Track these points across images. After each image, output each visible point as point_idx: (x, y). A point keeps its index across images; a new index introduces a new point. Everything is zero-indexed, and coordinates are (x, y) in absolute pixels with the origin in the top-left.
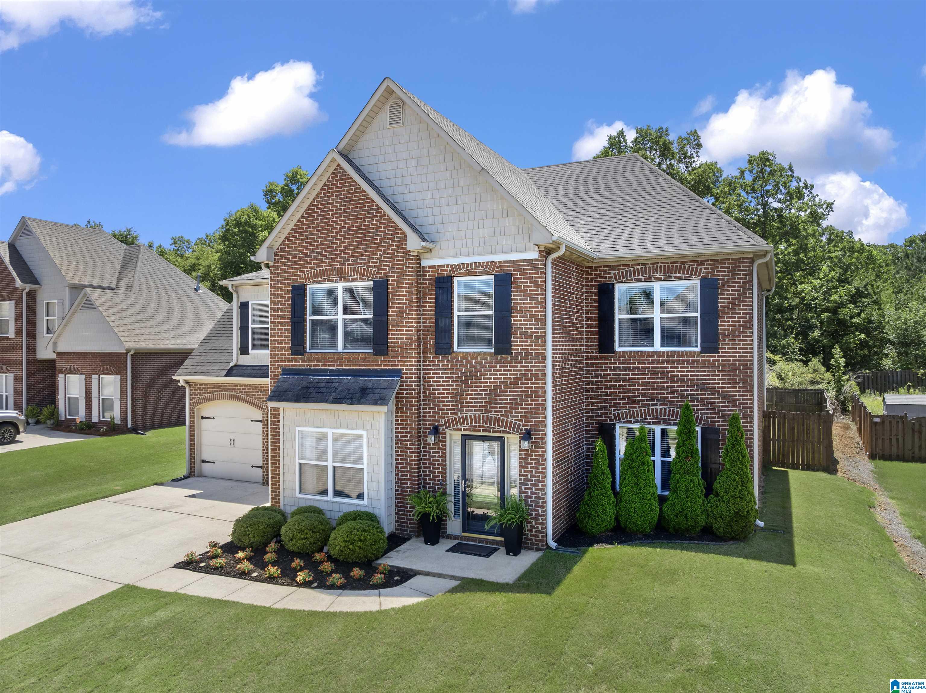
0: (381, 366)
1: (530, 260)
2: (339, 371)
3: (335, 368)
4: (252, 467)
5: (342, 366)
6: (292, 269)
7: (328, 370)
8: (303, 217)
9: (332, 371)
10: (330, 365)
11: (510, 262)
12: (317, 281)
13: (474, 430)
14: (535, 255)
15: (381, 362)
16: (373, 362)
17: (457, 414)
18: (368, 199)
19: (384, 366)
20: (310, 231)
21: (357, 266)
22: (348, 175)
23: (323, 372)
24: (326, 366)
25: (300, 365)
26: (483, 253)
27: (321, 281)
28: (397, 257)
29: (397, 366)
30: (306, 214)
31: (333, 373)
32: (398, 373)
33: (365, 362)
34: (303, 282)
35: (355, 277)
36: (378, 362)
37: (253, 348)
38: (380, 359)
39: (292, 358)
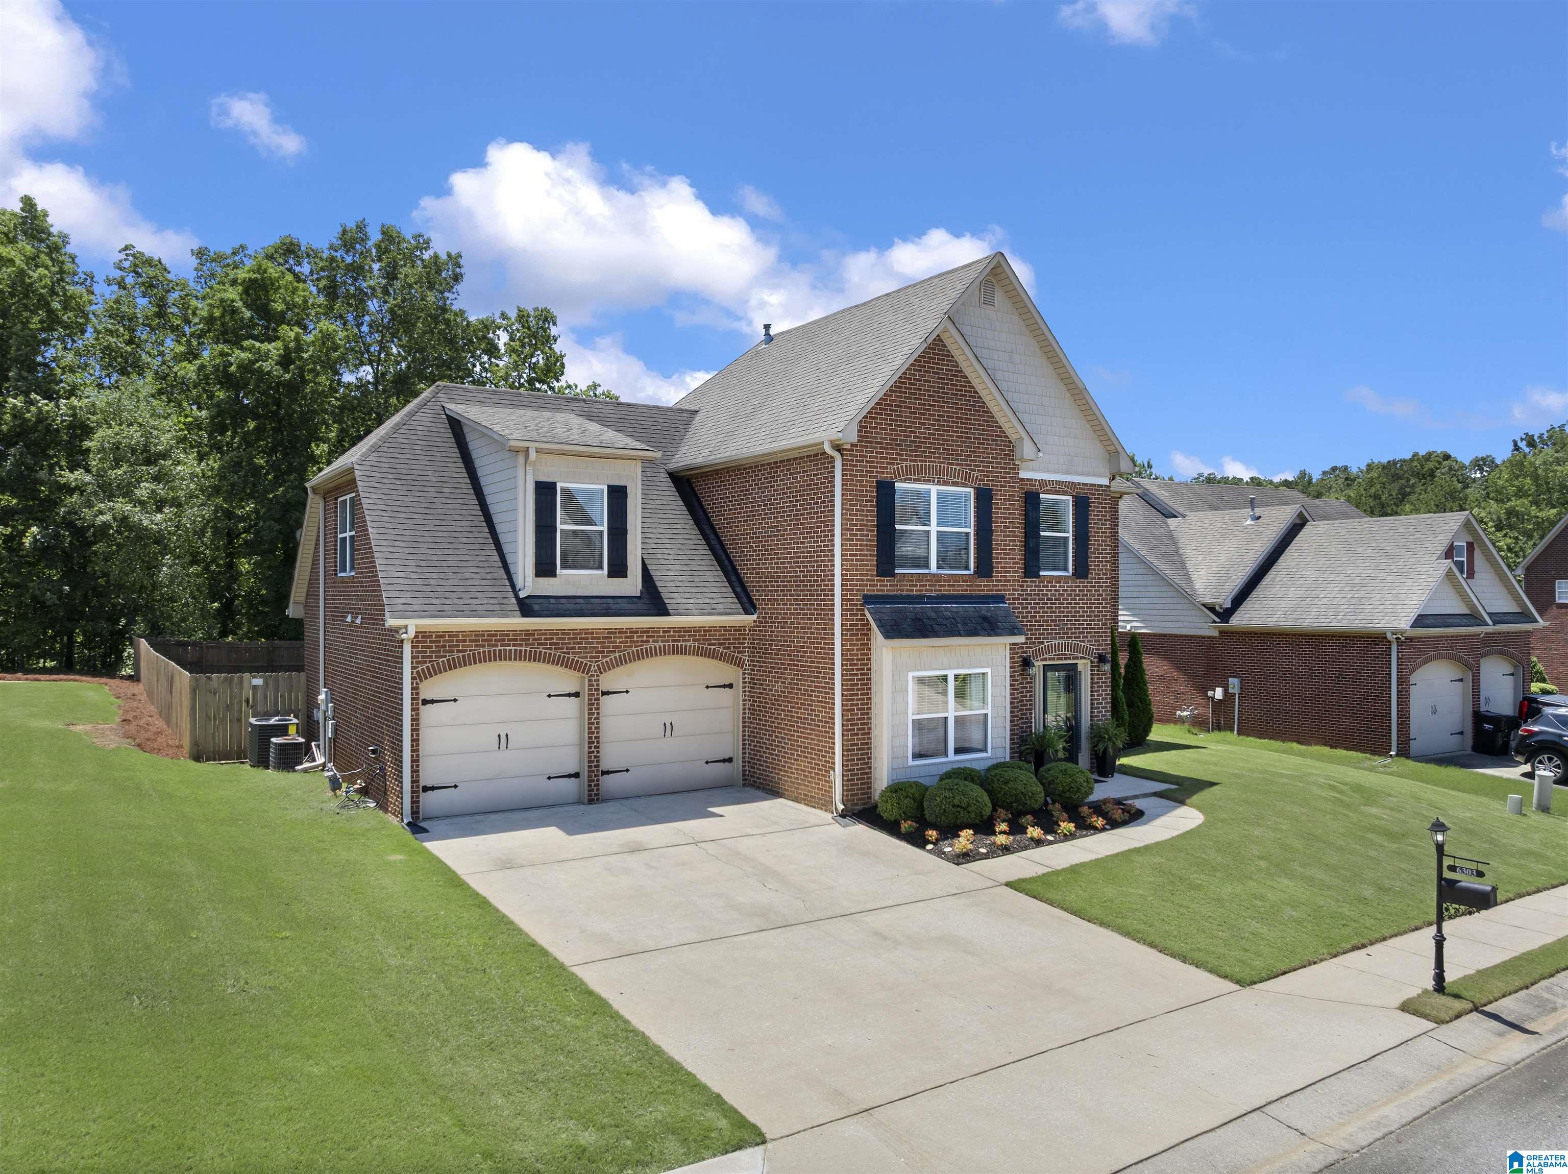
0: (984, 590)
2: (938, 597)
3: (933, 594)
4: (549, 778)
5: (941, 591)
6: (877, 457)
7: (924, 596)
9: (929, 597)
10: (926, 590)
11: (1086, 485)
12: (910, 479)
13: (1058, 659)
14: (1105, 481)
15: (985, 586)
16: (976, 586)
17: (1043, 643)
18: (970, 387)
19: (988, 590)
20: (900, 411)
21: (958, 468)
22: (948, 351)
23: (919, 599)
24: (922, 591)
25: (888, 590)
26: (1068, 473)
27: (915, 480)
28: (1000, 463)
29: (1000, 590)
30: (896, 387)
31: (932, 600)
32: (1001, 599)
33: (967, 586)
34: (891, 478)
35: (956, 480)
36: (981, 586)
37: (564, 567)
38: (983, 582)
39: (877, 581)
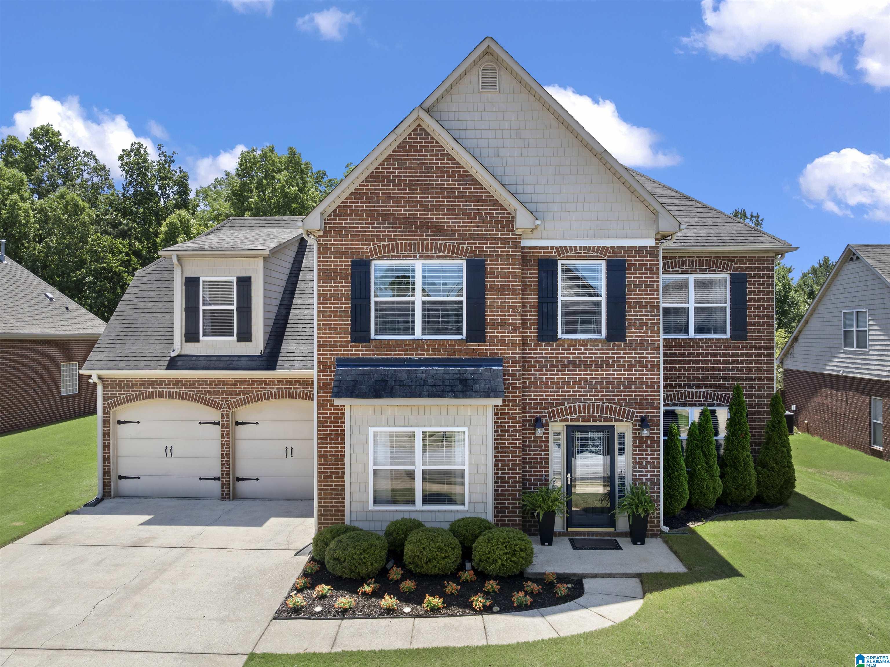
0: (476, 354)
1: (646, 247)
2: (419, 360)
3: (414, 357)
4: (201, 479)
5: (424, 354)
6: (352, 240)
7: (404, 359)
8: (367, 181)
9: (410, 360)
10: (406, 354)
11: (624, 247)
12: (388, 257)
13: (583, 420)
14: (652, 242)
15: (476, 350)
16: (465, 350)
17: (563, 404)
18: (459, 167)
19: (480, 354)
20: (377, 198)
21: (444, 243)
22: (432, 138)
23: (398, 362)
24: (402, 355)
25: (362, 355)
26: (595, 238)
27: (393, 257)
28: (497, 234)
29: (498, 354)
30: (372, 177)
31: (411, 363)
32: (498, 362)
33: (454, 350)
34: (367, 257)
35: (441, 254)
36: (472, 350)
37: (204, 335)
38: (475, 347)
39: (352, 346)
